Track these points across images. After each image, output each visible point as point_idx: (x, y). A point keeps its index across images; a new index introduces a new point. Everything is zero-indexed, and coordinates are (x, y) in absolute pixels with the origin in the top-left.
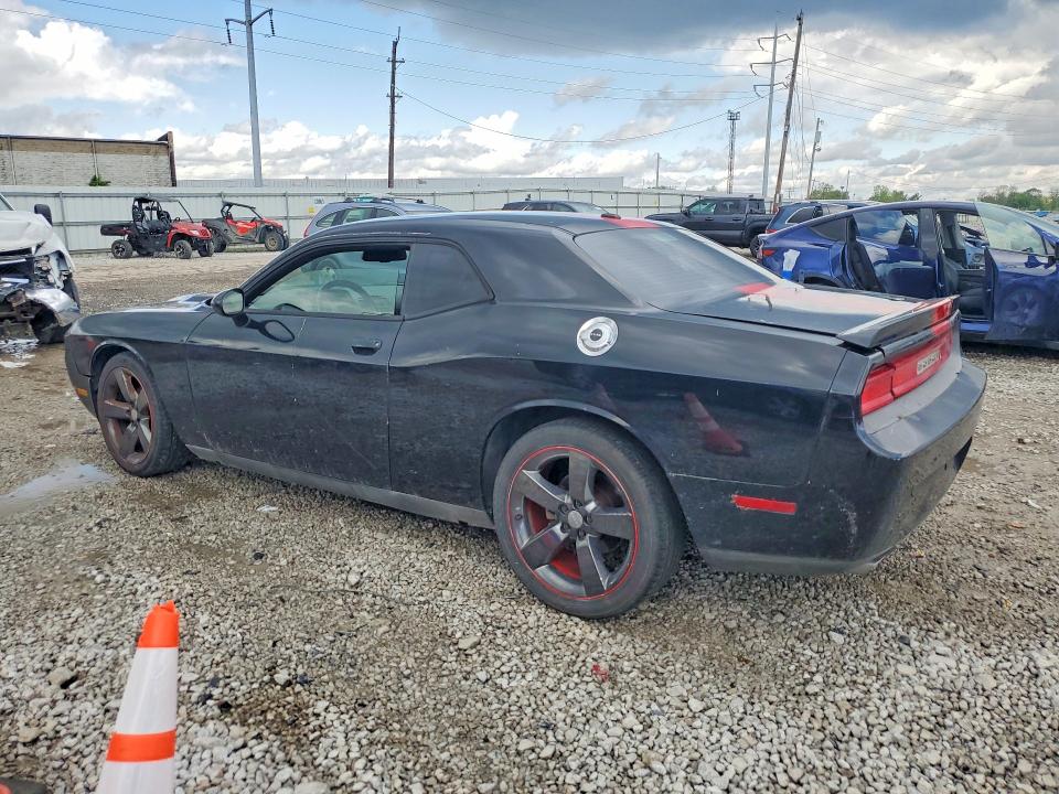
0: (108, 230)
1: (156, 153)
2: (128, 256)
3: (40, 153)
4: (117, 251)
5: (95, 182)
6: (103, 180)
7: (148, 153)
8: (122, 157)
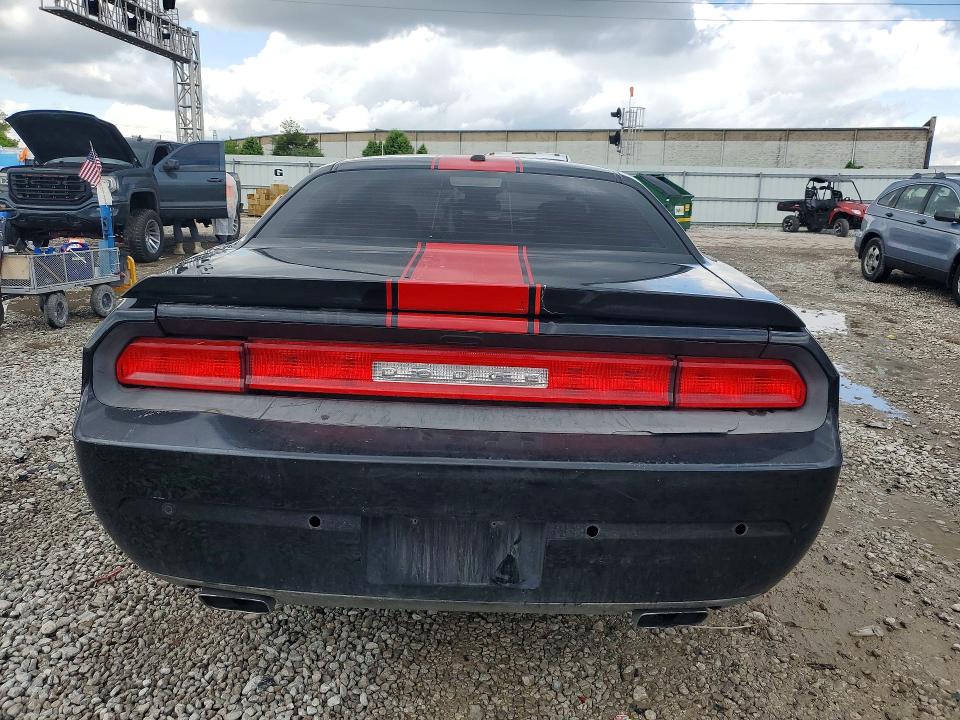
0: (783, 206)
1: (915, 138)
2: (795, 230)
3: (810, 143)
4: (789, 226)
5: (849, 166)
6: (857, 165)
7: (906, 139)
8: (880, 144)
